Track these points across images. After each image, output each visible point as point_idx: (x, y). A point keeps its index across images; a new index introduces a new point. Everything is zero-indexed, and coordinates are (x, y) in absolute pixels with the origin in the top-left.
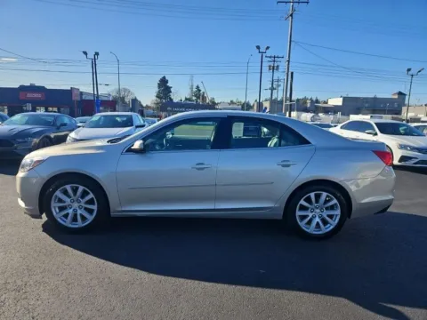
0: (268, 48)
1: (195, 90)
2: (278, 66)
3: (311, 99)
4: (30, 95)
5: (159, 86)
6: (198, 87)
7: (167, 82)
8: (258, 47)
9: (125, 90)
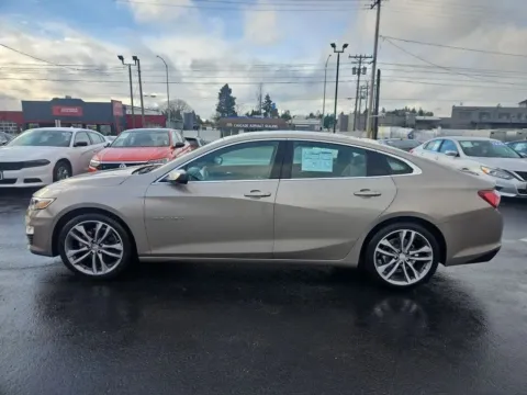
0: (345, 46)
1: (264, 101)
2: (365, 69)
3: (414, 111)
4: (64, 110)
5: (221, 96)
6: (268, 97)
7: (230, 91)
8: (333, 45)
9: (180, 102)
